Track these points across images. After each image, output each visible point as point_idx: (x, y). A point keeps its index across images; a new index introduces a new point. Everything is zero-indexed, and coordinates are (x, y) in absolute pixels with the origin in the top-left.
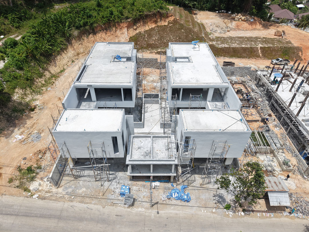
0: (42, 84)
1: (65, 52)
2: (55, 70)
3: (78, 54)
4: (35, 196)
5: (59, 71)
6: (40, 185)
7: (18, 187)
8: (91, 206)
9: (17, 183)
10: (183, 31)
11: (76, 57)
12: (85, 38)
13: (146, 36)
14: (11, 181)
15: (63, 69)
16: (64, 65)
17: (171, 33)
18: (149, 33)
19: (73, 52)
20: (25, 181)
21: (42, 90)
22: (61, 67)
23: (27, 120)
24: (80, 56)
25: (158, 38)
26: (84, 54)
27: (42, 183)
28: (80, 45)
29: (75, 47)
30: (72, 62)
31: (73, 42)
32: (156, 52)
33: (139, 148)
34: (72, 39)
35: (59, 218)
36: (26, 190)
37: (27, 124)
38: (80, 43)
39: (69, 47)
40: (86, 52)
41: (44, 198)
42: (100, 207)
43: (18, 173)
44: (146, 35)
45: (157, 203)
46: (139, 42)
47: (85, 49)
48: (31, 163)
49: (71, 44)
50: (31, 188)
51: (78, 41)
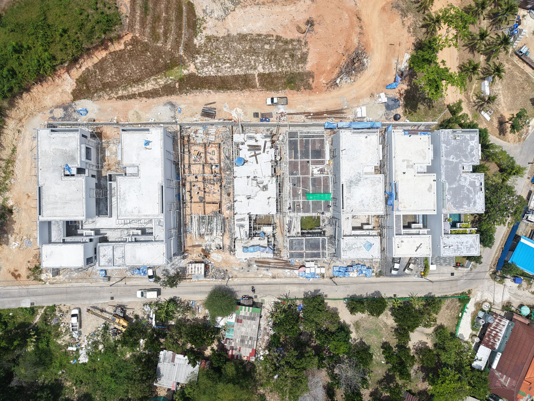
0: (3, 177)
1: (5, 127)
2: (7, 153)
3: (20, 120)
4: (47, 283)
5: (11, 152)
6: (47, 275)
7: (34, 280)
8: (83, 284)
9: (32, 278)
10: (149, 54)
11: (20, 124)
12: (19, 100)
13: (98, 73)
14: (28, 277)
15: (13, 147)
16: (12, 142)
17: (132, 61)
18: (101, 66)
19: (13, 122)
20: (36, 275)
21: (7, 184)
22: (9, 145)
23: (13, 225)
24: (23, 121)
25: (115, 72)
26: (27, 117)
27: (48, 274)
28: (18, 111)
29: (13, 116)
30: (19, 132)
31: (7, 113)
32: (116, 96)
33: (104, 256)
34: (5, 111)
35: (67, 293)
36: (40, 280)
37: (15, 229)
38: (16, 109)
39: (6, 119)
40: (28, 114)
41: (53, 284)
42: (89, 284)
43: (30, 272)
44: (97, 71)
45: (125, 278)
46: (90, 83)
47: (25, 111)
48: (35, 263)
49: (7, 116)
50: (43, 278)
51: (13, 109)
